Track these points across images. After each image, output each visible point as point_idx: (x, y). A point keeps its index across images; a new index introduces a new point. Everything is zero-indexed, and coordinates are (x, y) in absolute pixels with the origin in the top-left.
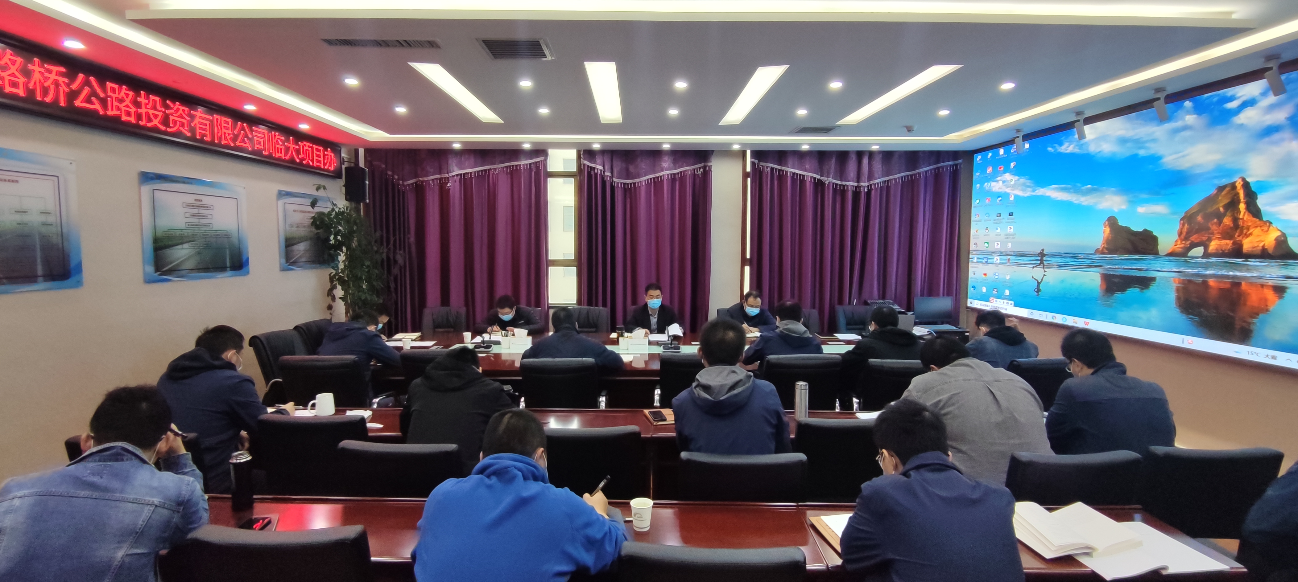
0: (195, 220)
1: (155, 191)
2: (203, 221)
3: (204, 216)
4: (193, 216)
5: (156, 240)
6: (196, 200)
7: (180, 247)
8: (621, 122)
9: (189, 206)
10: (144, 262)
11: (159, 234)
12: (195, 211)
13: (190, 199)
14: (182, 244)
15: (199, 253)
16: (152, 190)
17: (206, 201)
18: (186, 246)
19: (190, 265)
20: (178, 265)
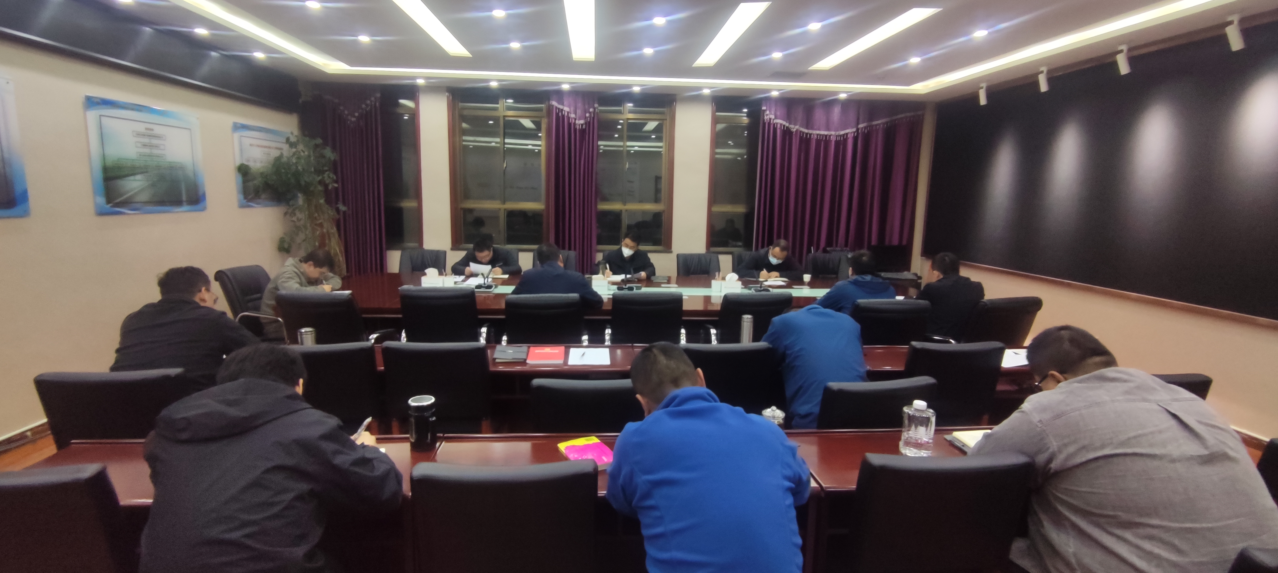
0: (146, 151)
1: (103, 118)
2: (156, 151)
3: (157, 146)
4: (145, 145)
5: (106, 169)
6: (147, 129)
7: (132, 178)
8: (594, 60)
9: (139, 134)
10: (95, 193)
11: (109, 163)
12: (146, 140)
13: (141, 128)
14: (134, 174)
15: (153, 185)
16: (98, 117)
17: (158, 130)
18: (139, 177)
19: (144, 197)
20: (131, 197)
